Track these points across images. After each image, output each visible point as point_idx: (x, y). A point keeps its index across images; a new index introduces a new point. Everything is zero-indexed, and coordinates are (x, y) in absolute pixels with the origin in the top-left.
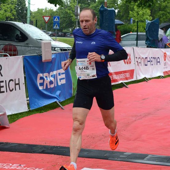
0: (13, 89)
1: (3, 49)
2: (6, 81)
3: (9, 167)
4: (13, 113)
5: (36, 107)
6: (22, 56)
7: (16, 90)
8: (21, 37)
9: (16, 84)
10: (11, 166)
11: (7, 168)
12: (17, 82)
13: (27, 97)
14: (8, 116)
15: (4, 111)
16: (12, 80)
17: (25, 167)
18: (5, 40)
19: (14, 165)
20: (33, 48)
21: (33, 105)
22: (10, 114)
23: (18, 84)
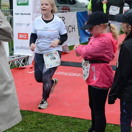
0: (71, 31)
1: (62, 9)
2: (67, 26)
3: (72, 75)
4: (71, 45)
5: (84, 42)
6: (76, 12)
7: (72, 32)
8: (72, 2)
9: (73, 28)
10: (73, 74)
11: (70, 75)
12: (73, 27)
13: (79, 36)
14: (68, 46)
15: (66, 44)
16: (70, 26)
17: (81, 75)
18: (62, 3)
19: (75, 74)
20: (80, 8)
21: (82, 40)
22: (70, 45)
23: (74, 28)
